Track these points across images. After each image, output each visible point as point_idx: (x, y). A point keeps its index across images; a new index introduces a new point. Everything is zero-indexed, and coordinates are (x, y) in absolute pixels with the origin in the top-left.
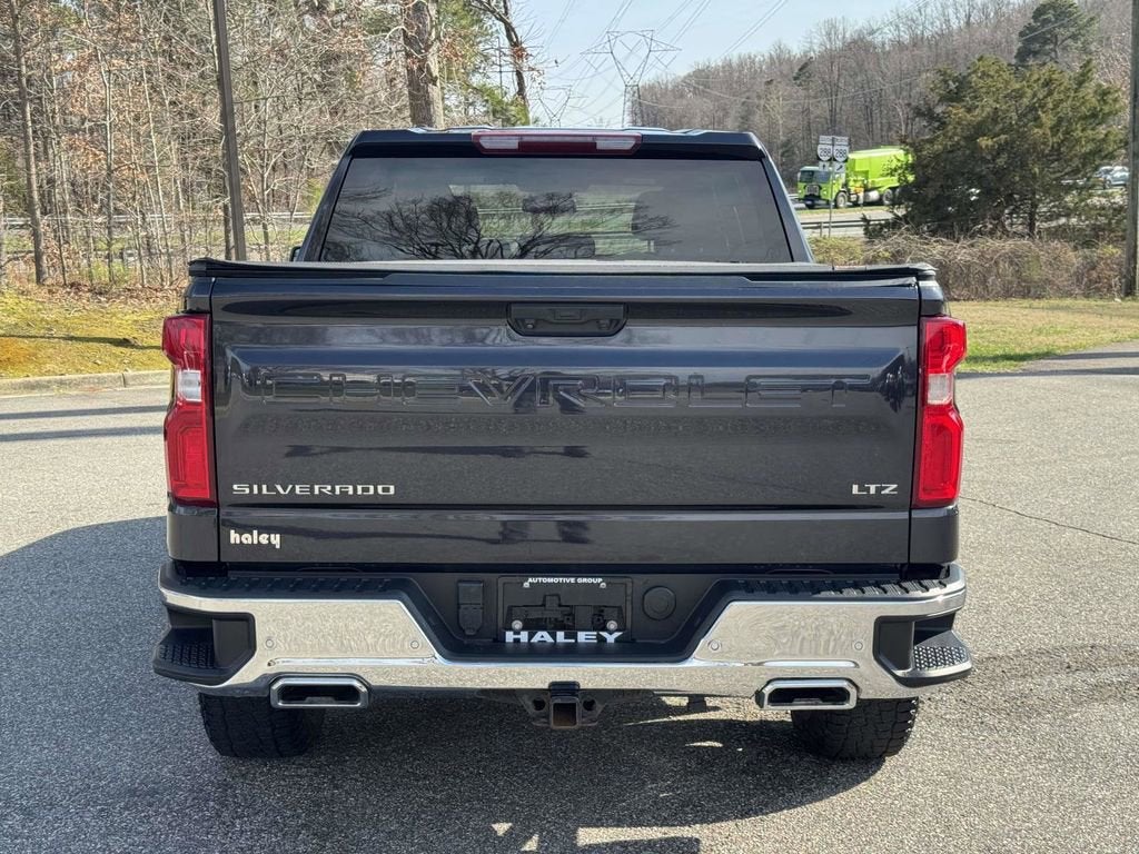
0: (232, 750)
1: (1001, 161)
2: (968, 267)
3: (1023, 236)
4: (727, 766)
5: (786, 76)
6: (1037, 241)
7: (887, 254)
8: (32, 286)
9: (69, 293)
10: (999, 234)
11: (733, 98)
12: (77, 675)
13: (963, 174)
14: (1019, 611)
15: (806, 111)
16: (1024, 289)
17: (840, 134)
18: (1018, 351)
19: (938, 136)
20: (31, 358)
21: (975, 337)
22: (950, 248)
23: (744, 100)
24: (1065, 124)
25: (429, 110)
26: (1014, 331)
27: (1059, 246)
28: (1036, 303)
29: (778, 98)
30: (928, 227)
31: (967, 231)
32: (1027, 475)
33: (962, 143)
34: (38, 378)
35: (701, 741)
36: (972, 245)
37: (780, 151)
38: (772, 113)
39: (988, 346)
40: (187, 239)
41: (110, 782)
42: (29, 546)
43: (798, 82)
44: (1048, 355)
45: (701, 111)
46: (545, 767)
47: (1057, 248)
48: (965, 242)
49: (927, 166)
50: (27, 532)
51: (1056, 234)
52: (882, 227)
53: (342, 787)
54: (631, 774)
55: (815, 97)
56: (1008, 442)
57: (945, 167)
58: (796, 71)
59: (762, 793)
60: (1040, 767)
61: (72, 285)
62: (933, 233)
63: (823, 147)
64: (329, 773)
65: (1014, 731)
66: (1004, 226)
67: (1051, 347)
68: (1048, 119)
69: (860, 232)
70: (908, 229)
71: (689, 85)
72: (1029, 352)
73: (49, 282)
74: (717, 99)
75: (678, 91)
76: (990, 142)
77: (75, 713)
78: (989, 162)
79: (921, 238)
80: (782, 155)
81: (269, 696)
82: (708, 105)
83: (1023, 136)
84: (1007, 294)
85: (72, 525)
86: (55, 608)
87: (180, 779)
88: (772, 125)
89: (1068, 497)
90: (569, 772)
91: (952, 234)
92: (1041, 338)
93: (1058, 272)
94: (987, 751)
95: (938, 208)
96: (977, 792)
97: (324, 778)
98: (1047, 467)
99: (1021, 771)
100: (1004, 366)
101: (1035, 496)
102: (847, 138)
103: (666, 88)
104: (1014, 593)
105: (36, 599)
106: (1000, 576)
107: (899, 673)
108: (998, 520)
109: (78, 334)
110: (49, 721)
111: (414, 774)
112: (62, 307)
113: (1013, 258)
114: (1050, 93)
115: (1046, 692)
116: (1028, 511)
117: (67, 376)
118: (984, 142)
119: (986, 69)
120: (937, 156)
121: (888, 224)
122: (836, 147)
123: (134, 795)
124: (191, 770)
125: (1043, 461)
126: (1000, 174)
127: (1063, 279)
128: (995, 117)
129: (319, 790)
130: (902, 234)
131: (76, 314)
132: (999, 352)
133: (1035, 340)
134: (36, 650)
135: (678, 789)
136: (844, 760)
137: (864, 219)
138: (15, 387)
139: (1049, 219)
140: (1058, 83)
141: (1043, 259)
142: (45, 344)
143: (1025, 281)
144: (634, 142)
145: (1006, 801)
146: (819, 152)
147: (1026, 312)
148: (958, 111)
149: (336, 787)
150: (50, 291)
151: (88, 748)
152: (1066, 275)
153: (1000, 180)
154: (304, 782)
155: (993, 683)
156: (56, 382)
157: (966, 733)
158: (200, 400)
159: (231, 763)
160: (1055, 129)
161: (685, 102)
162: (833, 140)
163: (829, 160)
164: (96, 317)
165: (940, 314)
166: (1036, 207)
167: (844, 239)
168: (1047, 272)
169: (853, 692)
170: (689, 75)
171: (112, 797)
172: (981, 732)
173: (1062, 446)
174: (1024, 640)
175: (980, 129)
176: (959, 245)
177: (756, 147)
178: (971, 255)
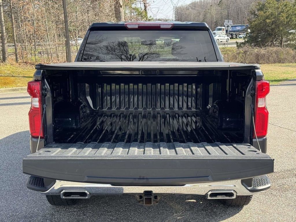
0: (55, 204)
1: (273, 26)
2: (264, 55)
3: (279, 46)
4: (198, 208)
5: (216, 4)
6: (283, 48)
7: (242, 52)
8: (14, 63)
9: (24, 65)
10: (272, 46)
11: (202, 10)
12: (15, 178)
13: (263, 30)
14: (281, 157)
15: (221, 13)
16: (279, 61)
17: (230, 19)
18: (278, 79)
19: (256, 20)
20: (14, 82)
21: (267, 75)
22: (259, 50)
23: (204, 10)
24: (290, 16)
25: (120, 14)
26: (277, 73)
27: (289, 49)
28: (282, 65)
29: (214, 10)
30: (254, 44)
31: (264, 45)
32: (282, 115)
33: (263, 22)
34: (15, 88)
35: (190, 200)
36: (265, 49)
37: (214, 24)
38: (212, 14)
39: (270, 77)
40: (57, 49)
41: (20, 214)
42: (7, 138)
43: (219, 5)
44: (286, 80)
45: (193, 13)
46: (145, 208)
47: (288, 50)
48: (263, 48)
49: (253, 28)
50: (7, 133)
51: (287, 46)
52: (241, 44)
53: (86, 215)
54: (170, 211)
55: (224, 9)
56: (276, 105)
57: (258, 28)
58: (219, 2)
59: (208, 217)
60: (289, 208)
61: (25, 62)
62: (255, 46)
63: (226, 23)
64: (83, 210)
65: (281, 196)
66: (274, 44)
67: (287, 78)
69: (235, 45)
70: (248, 45)
71: (190, 7)
72: (281, 79)
73: (19, 62)
74: (198, 10)
75: (187, 9)
76: (270, 21)
77: (13, 190)
78: (270, 26)
79: (252, 47)
80: (215, 25)
81: (60, 195)
82: (195, 12)
83: (279, 19)
84: (275, 62)
85: (19, 131)
86: (11, 156)
87: (40, 213)
88: (212, 17)
89: (293, 122)
90: (152, 210)
91: (260, 46)
92: (284, 75)
93: (288, 56)
94: (273, 203)
95: (256, 39)
96: (271, 217)
97: (81, 212)
98: (287, 113)
99: (283, 210)
100: (275, 83)
101: (284, 122)
102: (232, 21)
103: (184, 7)
104: (279, 152)
105: (6, 154)
106: (275, 146)
107: (249, 188)
108: (274, 129)
109: (26, 76)
110: (5, 193)
111: (107, 211)
112: (22, 68)
113: (276, 52)
114: (286, 8)
115: (290, 183)
116: (282, 126)
117: (23, 87)
118: (268, 21)
119: (270, 2)
120: (256, 25)
121: (243, 43)
122: (229, 23)
123: (26, 218)
124: (43, 210)
125: (286, 111)
126: (272, 30)
127: (290, 58)
128: (272, 14)
129: (79, 216)
130: (247, 46)
131: (26, 70)
132: (273, 79)
133: (283, 75)
134: (5, 170)
135: (183, 216)
136: (232, 206)
137: (237, 42)
138: (9, 90)
139: (285, 42)
140: (288, 5)
141: (284, 52)
142: (18, 79)
143: (279, 59)
144: (171, 26)
145: (279, 220)
146: (225, 24)
147: (280, 67)
148: (262, 13)
149: (84, 215)
150: (19, 64)
151: (14, 202)
152: (290, 57)
153: (272, 31)
154: (75, 213)
155: (274, 180)
156: (20, 89)
157: (267, 197)
158: (38, 107)
159: (55, 207)
160: (287, 18)
161: (189, 11)
162: (228, 21)
163: (227, 27)
164: (32, 71)
165: (262, 80)
166: (283, 38)
167: (231, 48)
168: (285, 56)
169: (235, 194)
170: (190, 4)
171: (19, 218)
172: (272, 197)
173: (291, 106)
174: (283, 167)
176: (262, 49)
177: (207, 27)
178: (265, 52)
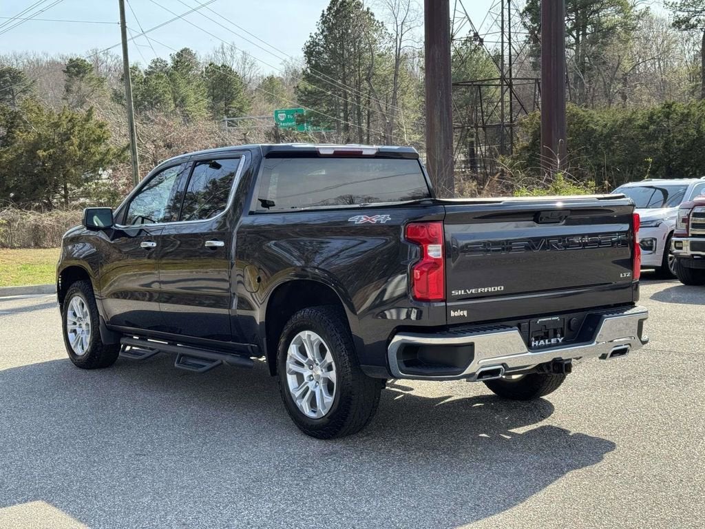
1: (49, 165)
33: (25, 154)
68: (76, 141)
76: (45, 154)
114: (74, 126)
118: (41, 153)
120: (11, 162)
148: (23, 134)
158: (441, 257)
160: (80, 146)
175: (35, 146)
